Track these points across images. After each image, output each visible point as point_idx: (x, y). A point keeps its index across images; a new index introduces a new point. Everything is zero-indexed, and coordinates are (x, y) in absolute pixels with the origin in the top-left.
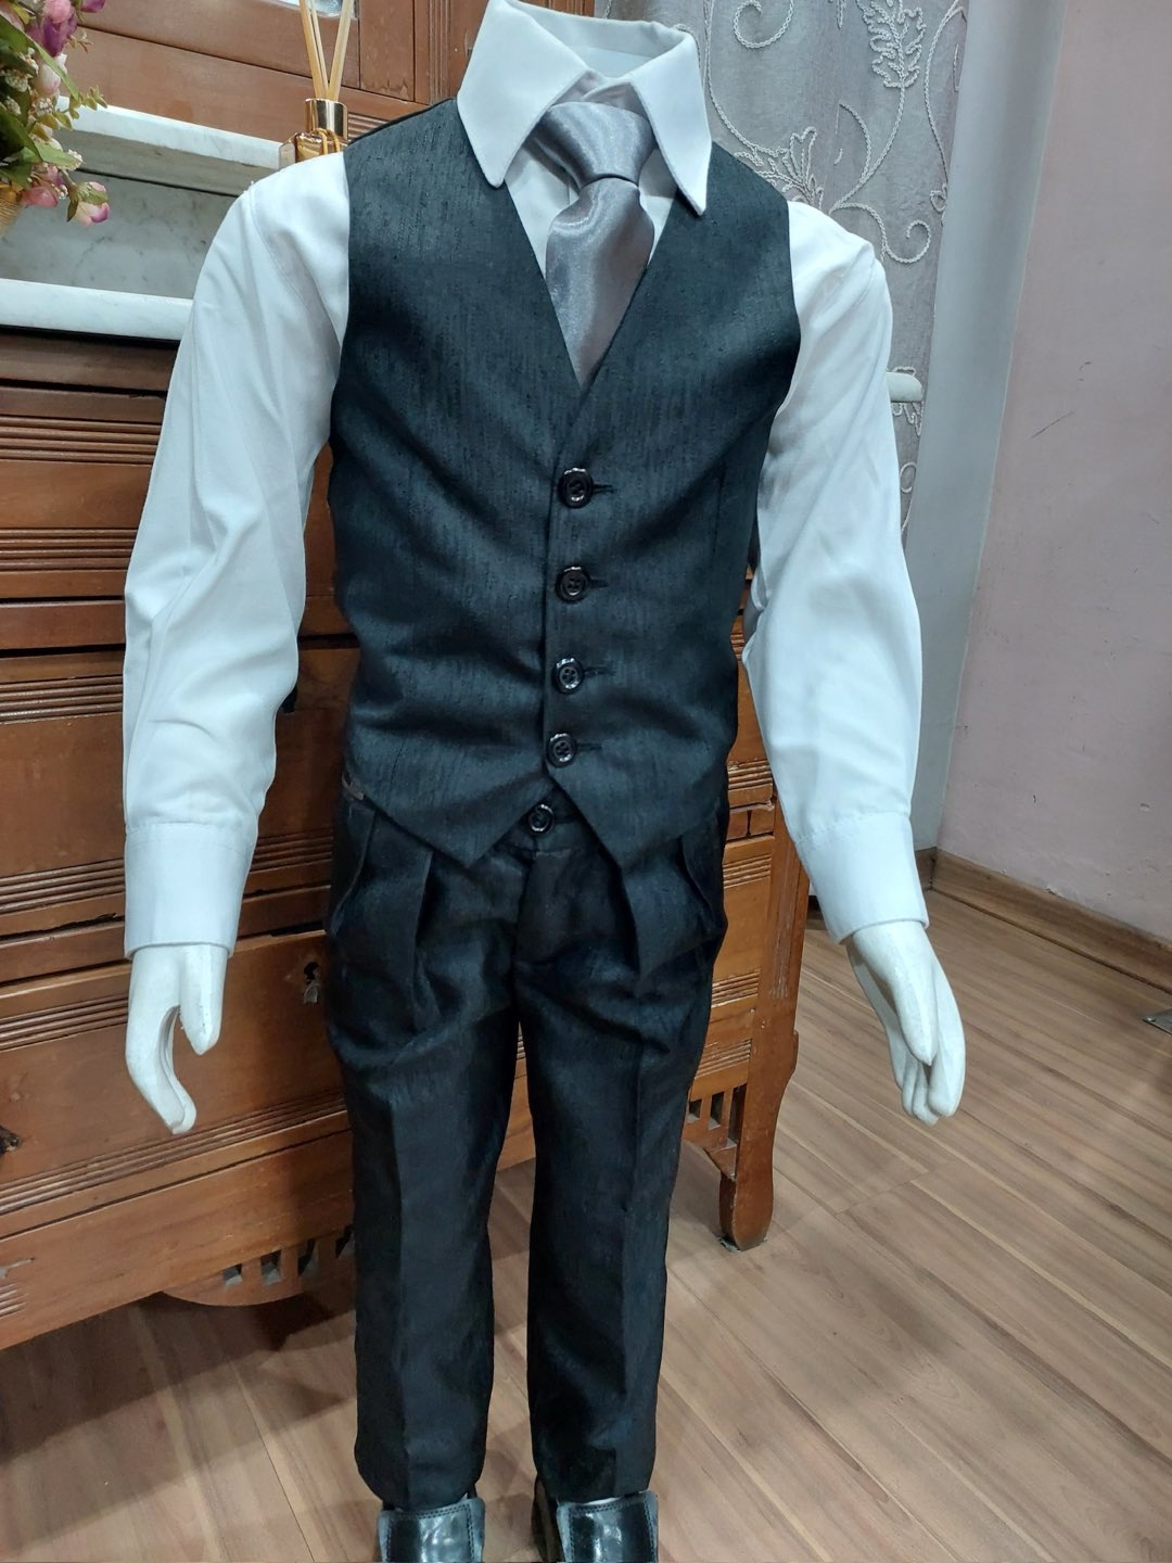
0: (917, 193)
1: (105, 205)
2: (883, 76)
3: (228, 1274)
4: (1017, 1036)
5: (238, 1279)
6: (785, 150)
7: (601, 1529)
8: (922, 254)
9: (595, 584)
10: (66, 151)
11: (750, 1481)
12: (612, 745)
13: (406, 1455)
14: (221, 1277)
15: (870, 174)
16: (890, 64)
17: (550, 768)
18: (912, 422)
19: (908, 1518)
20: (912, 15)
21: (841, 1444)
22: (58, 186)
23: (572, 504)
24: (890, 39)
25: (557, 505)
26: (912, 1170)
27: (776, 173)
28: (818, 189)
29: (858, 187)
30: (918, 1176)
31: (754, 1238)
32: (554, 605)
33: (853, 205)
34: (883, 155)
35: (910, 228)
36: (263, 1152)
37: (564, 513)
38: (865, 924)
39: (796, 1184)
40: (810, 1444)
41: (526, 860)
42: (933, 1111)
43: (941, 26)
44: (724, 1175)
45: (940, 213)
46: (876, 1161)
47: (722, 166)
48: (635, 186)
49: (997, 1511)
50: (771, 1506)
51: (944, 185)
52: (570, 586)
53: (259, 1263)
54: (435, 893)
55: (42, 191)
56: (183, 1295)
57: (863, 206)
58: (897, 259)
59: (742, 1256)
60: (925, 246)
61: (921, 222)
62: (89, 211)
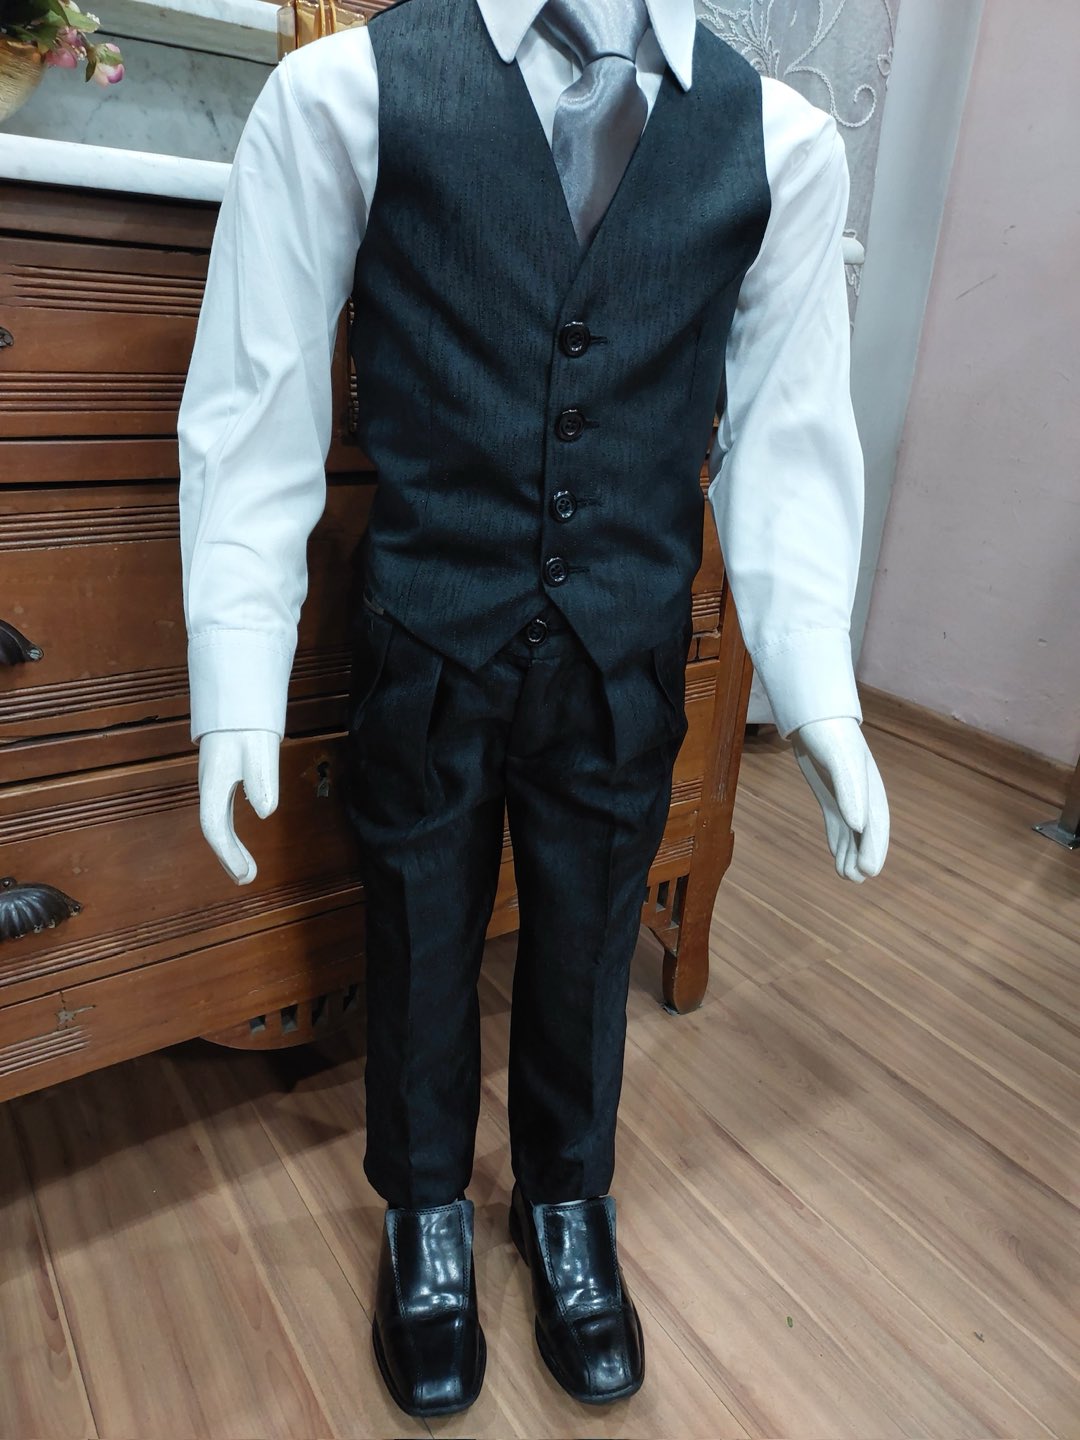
0: (865, 58)
1: (120, 66)
3: (254, 1023)
4: (922, 842)
5: (262, 1027)
6: (745, 12)
7: (570, 1223)
8: (867, 119)
9: (590, 426)
10: (84, 13)
11: (689, 1194)
12: (598, 568)
13: (410, 1164)
14: (248, 1025)
15: (821, 38)
17: (547, 588)
19: (819, 1219)
21: (765, 1167)
22: (78, 47)
23: (571, 354)
25: (558, 354)
26: (827, 950)
27: (736, 35)
28: (775, 52)
29: (810, 50)
30: (831, 955)
31: (692, 1004)
32: (552, 442)
33: (805, 68)
34: (834, 18)
35: (857, 92)
36: (284, 922)
37: (565, 361)
38: (810, 720)
39: (729, 963)
40: (738, 1166)
41: (523, 668)
42: (862, 872)
44: (667, 952)
45: (885, 77)
46: (796, 943)
47: (706, 44)
48: (631, 64)
49: (894, 1216)
50: (706, 1212)
51: (890, 49)
52: (567, 427)
53: (280, 1015)
54: (444, 693)
55: (64, 53)
56: (217, 1040)
57: (814, 70)
58: (844, 123)
59: (681, 1019)
60: (870, 110)
61: (868, 87)
62: (106, 71)
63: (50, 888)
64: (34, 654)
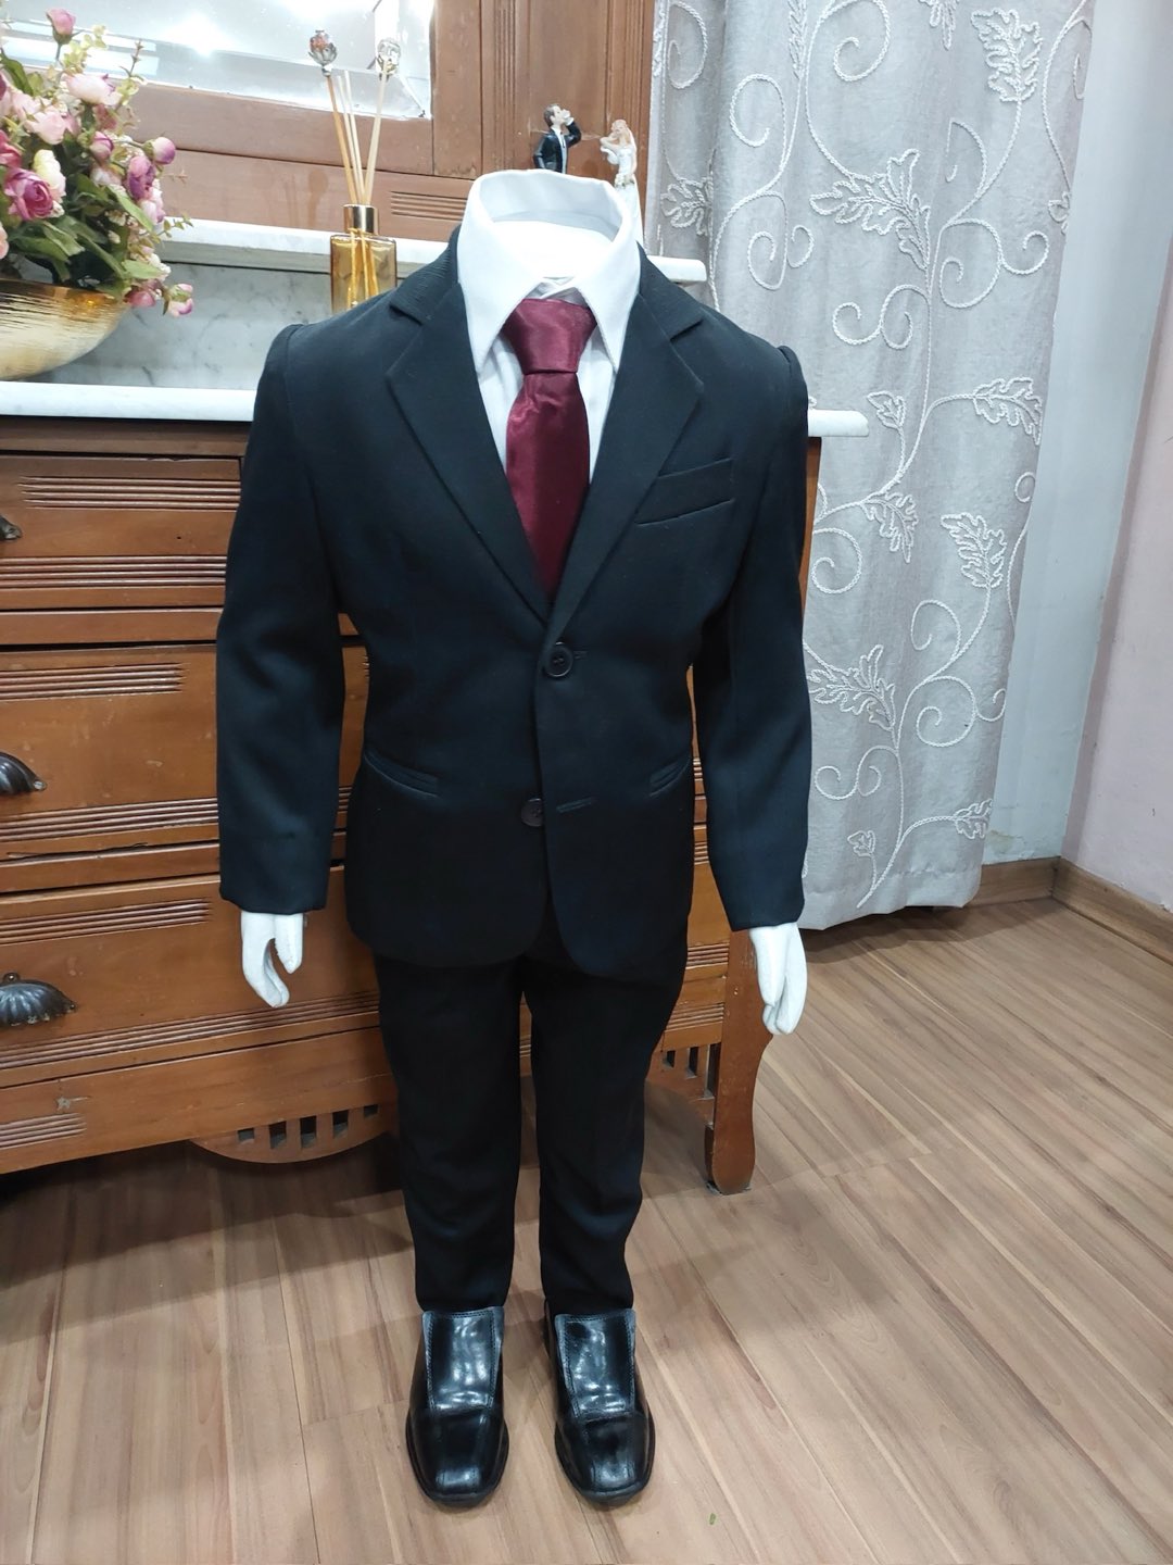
0: (1034, 205)
1: (190, 301)
2: (999, 93)
3: (242, 1135)
5: (251, 1141)
6: (882, 174)
8: (1040, 264)
14: (237, 1136)
15: (984, 189)
16: (1006, 78)
18: (1030, 433)
19: (787, 1424)
20: (1028, 29)
21: (750, 1360)
22: (154, 290)
24: (1008, 54)
26: (916, 1149)
27: (872, 197)
28: (922, 209)
29: (973, 201)
30: (918, 1155)
31: (737, 1184)
33: (968, 220)
34: (998, 168)
35: (1026, 239)
40: (722, 1354)
43: (1059, 38)
45: (1061, 222)
46: (882, 1138)
51: (1064, 194)
53: (267, 1131)
55: (144, 295)
56: (206, 1145)
57: (979, 222)
58: (1013, 271)
59: (724, 1201)
60: (1043, 256)
61: (1039, 233)
62: (176, 307)
63: (49, 986)
64: (38, 785)
